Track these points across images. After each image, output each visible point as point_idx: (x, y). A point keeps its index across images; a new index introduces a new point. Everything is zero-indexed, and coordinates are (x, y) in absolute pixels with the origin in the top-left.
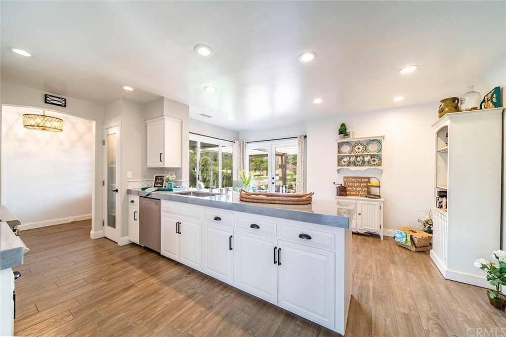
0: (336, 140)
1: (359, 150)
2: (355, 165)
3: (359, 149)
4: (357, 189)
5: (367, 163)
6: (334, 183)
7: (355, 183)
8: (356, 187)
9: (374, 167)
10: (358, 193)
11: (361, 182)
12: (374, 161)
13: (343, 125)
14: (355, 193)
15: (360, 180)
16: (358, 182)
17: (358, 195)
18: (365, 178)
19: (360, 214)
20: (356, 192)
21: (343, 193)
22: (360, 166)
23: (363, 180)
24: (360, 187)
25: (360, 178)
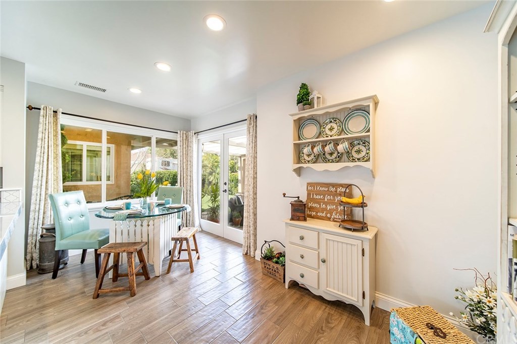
0: (292, 115)
1: (332, 132)
2: (326, 160)
3: (331, 129)
4: (329, 208)
5: (345, 156)
6: (284, 195)
7: (324, 196)
8: (326, 204)
9: (358, 163)
10: (329, 215)
11: (336, 194)
12: (359, 152)
13: (304, 86)
14: (324, 215)
15: (333, 189)
16: (330, 193)
17: (329, 219)
18: (341, 185)
19: (324, 261)
20: (326, 214)
21: (298, 214)
22: (333, 162)
23: (339, 190)
24: (333, 204)
25: (334, 185)
